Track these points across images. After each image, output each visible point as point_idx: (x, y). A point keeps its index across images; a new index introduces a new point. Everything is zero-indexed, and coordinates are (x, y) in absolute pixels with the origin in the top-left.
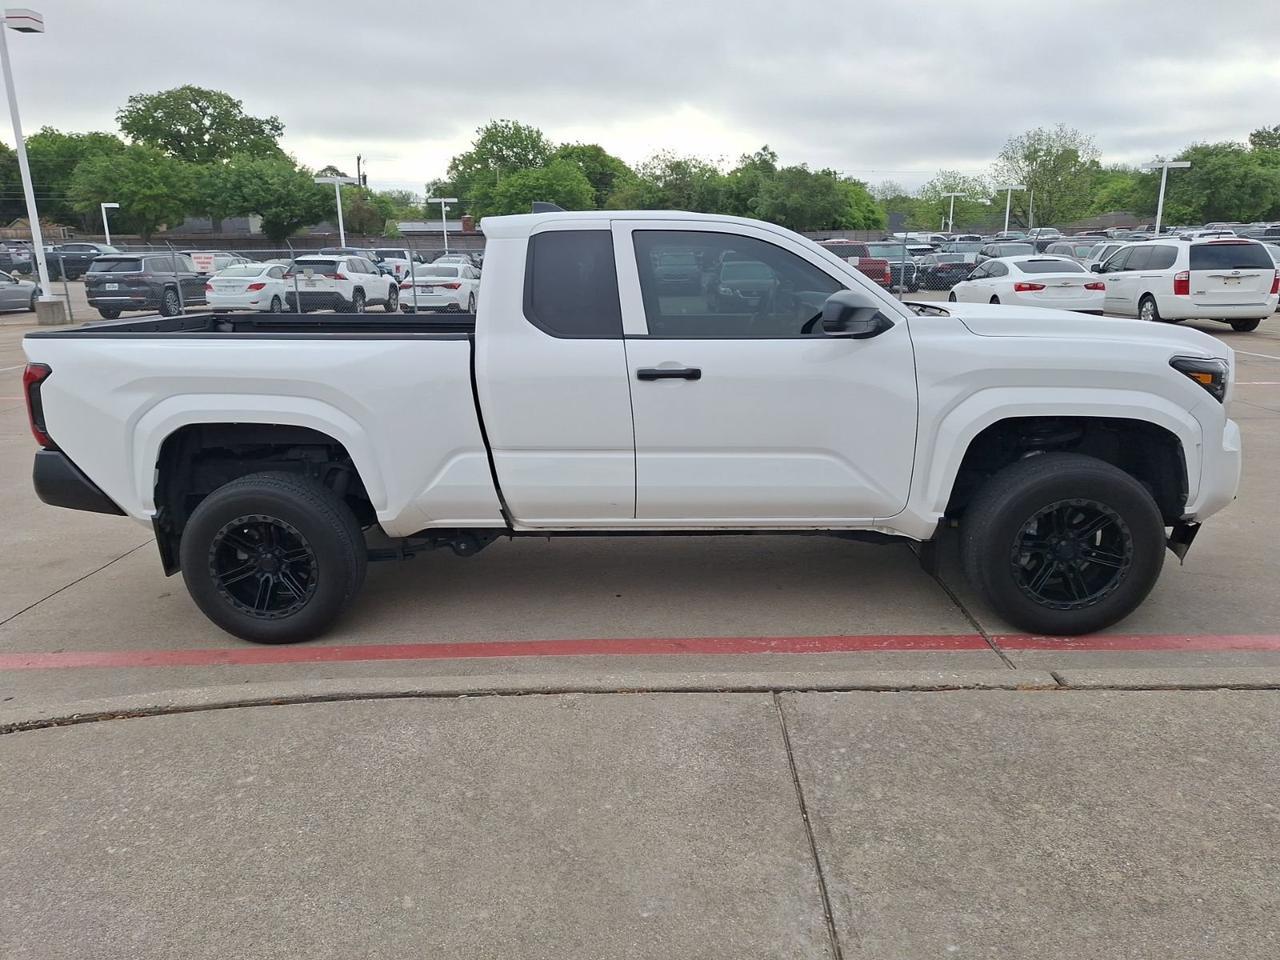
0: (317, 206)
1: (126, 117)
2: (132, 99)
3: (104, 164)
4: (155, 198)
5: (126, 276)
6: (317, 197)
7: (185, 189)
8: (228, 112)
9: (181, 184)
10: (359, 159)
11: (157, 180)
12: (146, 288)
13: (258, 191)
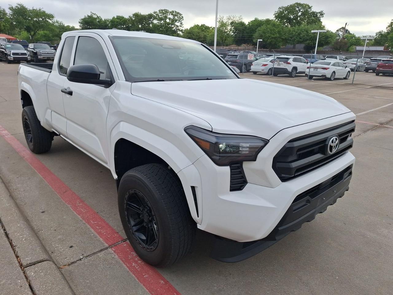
0: (323, 41)
1: (276, 14)
2: (280, 8)
3: (264, 28)
4: (275, 38)
5: (233, 60)
6: (324, 38)
7: (284, 35)
8: (307, 10)
9: (283, 34)
10: (346, 24)
11: (276, 33)
12: (237, 64)
13: (305, 35)
